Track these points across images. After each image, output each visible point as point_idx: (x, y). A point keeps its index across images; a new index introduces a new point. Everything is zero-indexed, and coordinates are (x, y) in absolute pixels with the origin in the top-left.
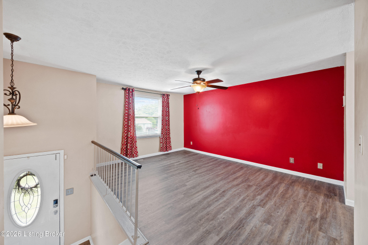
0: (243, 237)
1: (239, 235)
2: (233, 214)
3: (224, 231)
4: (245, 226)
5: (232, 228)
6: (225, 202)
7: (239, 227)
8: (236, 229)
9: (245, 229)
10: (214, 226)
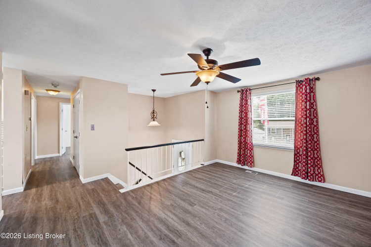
0: (88, 239)
1: (93, 236)
2: (120, 239)
3: (105, 227)
4: (97, 245)
5: (103, 234)
6: (147, 237)
7: (100, 239)
8: (100, 237)
9: (95, 244)
10: (114, 221)
